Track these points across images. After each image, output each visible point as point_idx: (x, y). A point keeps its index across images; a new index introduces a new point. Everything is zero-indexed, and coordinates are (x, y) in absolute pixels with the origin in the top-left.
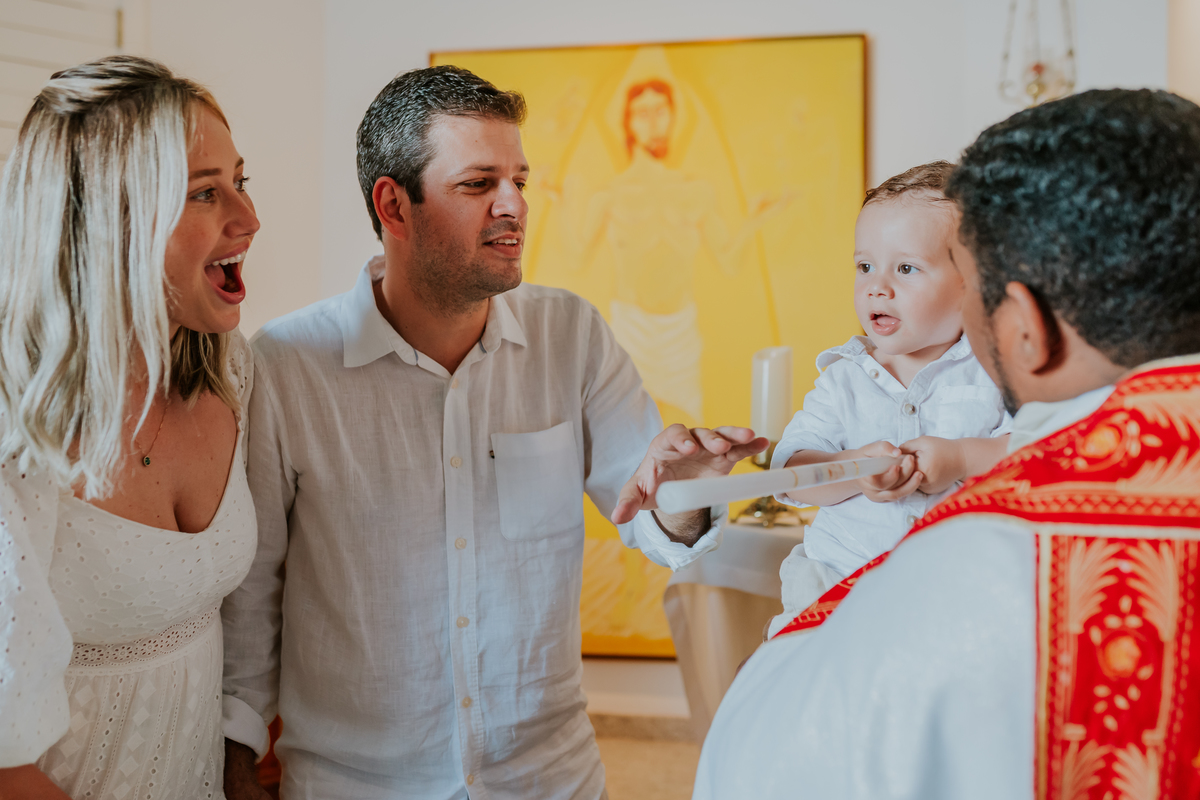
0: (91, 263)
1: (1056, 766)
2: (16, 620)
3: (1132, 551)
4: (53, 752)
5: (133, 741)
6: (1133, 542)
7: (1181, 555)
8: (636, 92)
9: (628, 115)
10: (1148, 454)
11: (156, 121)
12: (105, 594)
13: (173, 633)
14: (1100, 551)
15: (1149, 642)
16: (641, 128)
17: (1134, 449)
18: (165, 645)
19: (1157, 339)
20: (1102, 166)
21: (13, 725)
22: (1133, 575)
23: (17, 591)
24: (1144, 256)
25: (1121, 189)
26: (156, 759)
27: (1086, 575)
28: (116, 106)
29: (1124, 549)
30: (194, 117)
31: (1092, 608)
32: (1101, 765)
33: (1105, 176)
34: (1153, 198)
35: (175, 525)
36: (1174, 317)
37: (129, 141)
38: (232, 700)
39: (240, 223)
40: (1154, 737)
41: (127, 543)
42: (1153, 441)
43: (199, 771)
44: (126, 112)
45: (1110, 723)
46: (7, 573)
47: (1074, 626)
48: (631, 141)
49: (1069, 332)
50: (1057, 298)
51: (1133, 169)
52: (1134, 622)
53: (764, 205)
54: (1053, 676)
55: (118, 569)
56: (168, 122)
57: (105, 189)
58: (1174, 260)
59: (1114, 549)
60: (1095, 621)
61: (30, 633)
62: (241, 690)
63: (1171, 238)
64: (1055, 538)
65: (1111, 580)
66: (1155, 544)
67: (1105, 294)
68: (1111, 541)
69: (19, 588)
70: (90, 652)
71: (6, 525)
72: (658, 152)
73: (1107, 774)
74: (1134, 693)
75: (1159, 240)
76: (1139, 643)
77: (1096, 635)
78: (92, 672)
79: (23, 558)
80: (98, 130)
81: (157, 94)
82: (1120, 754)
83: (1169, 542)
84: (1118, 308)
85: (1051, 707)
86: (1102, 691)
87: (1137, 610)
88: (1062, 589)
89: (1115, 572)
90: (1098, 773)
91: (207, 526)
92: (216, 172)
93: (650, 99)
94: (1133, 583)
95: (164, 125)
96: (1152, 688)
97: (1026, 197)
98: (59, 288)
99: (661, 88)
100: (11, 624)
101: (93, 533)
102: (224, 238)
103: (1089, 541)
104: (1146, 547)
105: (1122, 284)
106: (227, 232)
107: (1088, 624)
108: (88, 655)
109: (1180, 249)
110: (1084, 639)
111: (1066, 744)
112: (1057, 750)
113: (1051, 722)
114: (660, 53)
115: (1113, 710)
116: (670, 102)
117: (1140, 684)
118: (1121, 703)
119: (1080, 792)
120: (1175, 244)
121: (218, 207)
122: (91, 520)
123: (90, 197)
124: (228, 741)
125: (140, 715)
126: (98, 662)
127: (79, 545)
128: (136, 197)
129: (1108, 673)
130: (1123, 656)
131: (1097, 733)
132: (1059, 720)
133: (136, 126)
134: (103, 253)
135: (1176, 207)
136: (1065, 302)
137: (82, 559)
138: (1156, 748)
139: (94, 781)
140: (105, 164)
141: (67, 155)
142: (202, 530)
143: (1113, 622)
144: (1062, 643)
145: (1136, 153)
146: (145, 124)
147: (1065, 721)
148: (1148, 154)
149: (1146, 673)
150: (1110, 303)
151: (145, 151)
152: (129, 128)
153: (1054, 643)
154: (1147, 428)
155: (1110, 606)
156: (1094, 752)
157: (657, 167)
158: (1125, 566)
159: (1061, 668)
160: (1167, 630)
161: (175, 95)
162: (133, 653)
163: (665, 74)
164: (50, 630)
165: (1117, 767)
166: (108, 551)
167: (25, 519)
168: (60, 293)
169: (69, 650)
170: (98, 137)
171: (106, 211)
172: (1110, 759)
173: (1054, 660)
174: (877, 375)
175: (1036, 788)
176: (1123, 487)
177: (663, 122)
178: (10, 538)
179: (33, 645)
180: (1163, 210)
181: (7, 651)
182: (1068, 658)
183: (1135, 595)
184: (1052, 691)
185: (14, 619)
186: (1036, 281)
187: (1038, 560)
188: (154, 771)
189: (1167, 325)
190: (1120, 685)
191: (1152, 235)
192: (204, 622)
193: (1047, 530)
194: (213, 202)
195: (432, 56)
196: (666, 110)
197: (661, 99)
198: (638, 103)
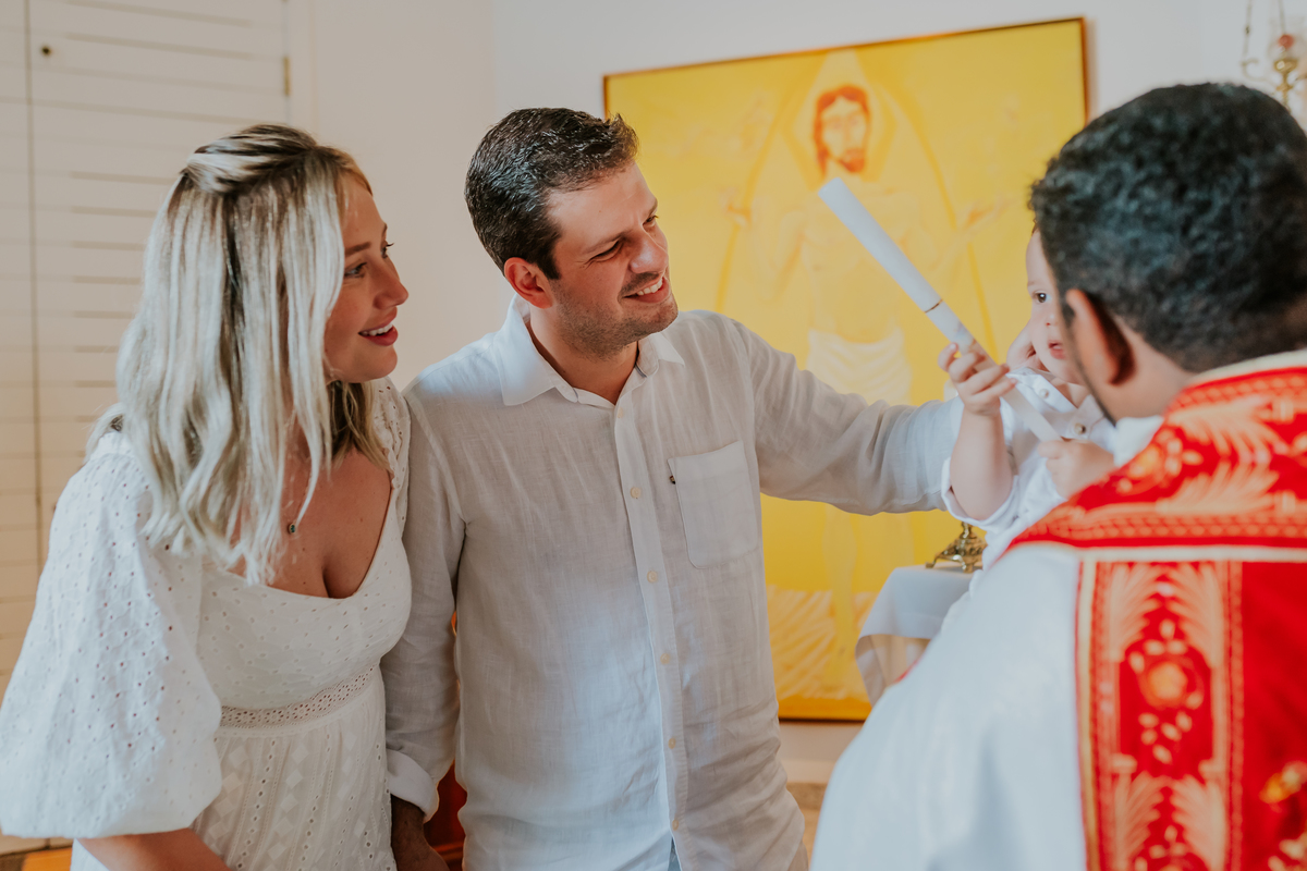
0: (249, 346)
1: (1106, 799)
2: (166, 689)
3: (1173, 574)
4: (208, 813)
5: (286, 802)
6: (1173, 565)
7: (1222, 575)
8: (826, 101)
9: (818, 127)
10: (1189, 472)
11: (309, 197)
12: (250, 662)
13: (325, 697)
14: (1143, 575)
15: (1196, 669)
16: (834, 140)
17: (1174, 468)
18: (317, 709)
19: (1221, 342)
20: (1139, 164)
21: (166, 792)
22: (1174, 599)
23: (165, 661)
24: (1188, 254)
25: (1158, 187)
26: (312, 821)
27: (1127, 600)
28: (271, 187)
29: (1165, 572)
30: (346, 192)
31: (1132, 633)
32: (1158, 799)
33: (1142, 175)
34: (1192, 195)
35: (324, 591)
36: (1234, 319)
37: (285, 221)
38: (399, 756)
39: (389, 292)
40: (1215, 767)
41: (272, 611)
42: (1193, 458)
43: (359, 831)
44: (279, 191)
45: (1162, 754)
46: (155, 644)
47: (1114, 654)
48: (823, 154)
49: (1135, 340)
50: (1114, 305)
51: (1170, 167)
52: (1177, 647)
53: (974, 216)
54: (1095, 707)
55: (262, 638)
56: (321, 199)
57: (260, 269)
58: (1222, 258)
59: (1157, 572)
60: (1136, 647)
61: (179, 701)
62: (408, 744)
63: (1215, 235)
64: (1099, 566)
65: (1152, 606)
66: (1196, 565)
67: (1160, 297)
68: (1154, 564)
69: (167, 658)
70: (243, 715)
71: (152, 596)
72: (853, 166)
73: (1166, 809)
74: (1184, 722)
75: (1201, 238)
76: (1185, 671)
77: (1137, 662)
78: (244, 734)
79: (170, 628)
80: (254, 212)
81: (308, 170)
82: (1177, 786)
83: (1211, 563)
84: (1174, 310)
85: (1095, 738)
86: (1148, 720)
87: (1179, 635)
88: (1101, 616)
89: (1157, 596)
90: (1157, 807)
91: (356, 590)
92: (366, 246)
93: (842, 107)
94: (1175, 608)
95: (317, 201)
96: (1203, 717)
97: (1077, 203)
98: (220, 373)
99: (854, 94)
100: (160, 693)
101: (238, 602)
102: (375, 310)
103: (1131, 565)
104: (1189, 570)
105: (1173, 284)
106: (377, 304)
107: (1129, 651)
108: (241, 717)
109: (1225, 245)
110: (1125, 668)
111: (1115, 777)
112: (1107, 782)
113: (1096, 754)
114: (851, 56)
115: (1163, 740)
116: (865, 109)
117: (1189, 712)
118: (1171, 732)
119: (1136, 826)
120: (1219, 240)
121: (367, 281)
122: (235, 589)
123: (247, 279)
124: (394, 799)
125: (293, 778)
126: (251, 725)
127: (225, 614)
128: (293, 278)
129: (1151, 700)
130: (1167, 684)
131: (1147, 764)
132: (1105, 752)
133: (291, 207)
134: (261, 335)
135: (1219, 201)
136: (1123, 307)
137: (228, 628)
138: (1217, 781)
139: (249, 842)
140: (261, 244)
141: (223, 237)
142: (351, 595)
143: (1154, 648)
144: (1103, 672)
145: (1175, 147)
146: (300, 203)
147: (1112, 752)
148: (1185, 149)
149: (1195, 700)
150: (1166, 306)
151: (301, 232)
152: (283, 209)
153: (1094, 672)
154: (1189, 444)
155: (1151, 631)
156: (1148, 786)
157: (854, 180)
158: (1166, 590)
159: (1102, 697)
160: (1214, 656)
161: (325, 169)
162: (285, 717)
163: (858, 80)
164: (198, 698)
165: (1176, 801)
166: (253, 620)
167: (170, 589)
168: (221, 379)
169: (217, 714)
170: (254, 218)
171: (263, 294)
172: (1167, 792)
173: (1094, 690)
174: (1047, 394)
175: (1085, 821)
176: (1164, 508)
177: (858, 132)
178: (156, 609)
179: (183, 713)
180: (1204, 207)
181: (158, 719)
182: (1109, 687)
183: (1176, 618)
184: (1095, 721)
185: (163, 688)
186: (1094, 288)
187: (1079, 587)
188: (309, 833)
189: (1227, 327)
190: (1167, 714)
191: (1195, 232)
192: (359, 684)
193: (1093, 556)
194: (362, 276)
195: (606, 80)
196: (861, 119)
197: (854, 107)
198: (829, 114)
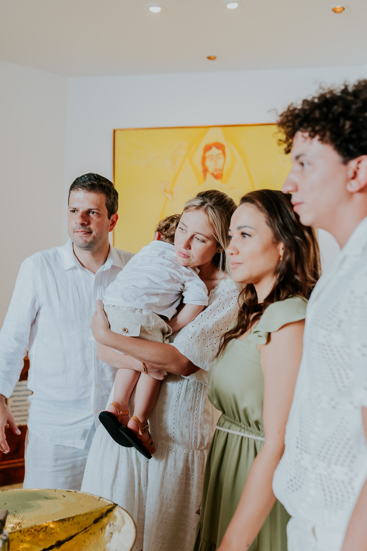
8: (208, 148)
9: (204, 159)
16: (210, 165)
48: (205, 170)
72: (218, 176)
93: (214, 151)
99: (219, 146)
114: (219, 129)
116: (224, 153)
163: (222, 141)
177: (220, 162)
195: (114, 131)
196: (222, 156)
197: (220, 151)
198: (208, 154)
